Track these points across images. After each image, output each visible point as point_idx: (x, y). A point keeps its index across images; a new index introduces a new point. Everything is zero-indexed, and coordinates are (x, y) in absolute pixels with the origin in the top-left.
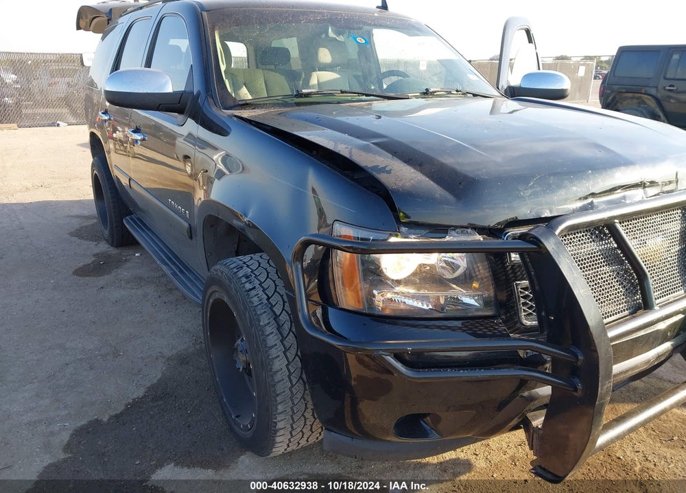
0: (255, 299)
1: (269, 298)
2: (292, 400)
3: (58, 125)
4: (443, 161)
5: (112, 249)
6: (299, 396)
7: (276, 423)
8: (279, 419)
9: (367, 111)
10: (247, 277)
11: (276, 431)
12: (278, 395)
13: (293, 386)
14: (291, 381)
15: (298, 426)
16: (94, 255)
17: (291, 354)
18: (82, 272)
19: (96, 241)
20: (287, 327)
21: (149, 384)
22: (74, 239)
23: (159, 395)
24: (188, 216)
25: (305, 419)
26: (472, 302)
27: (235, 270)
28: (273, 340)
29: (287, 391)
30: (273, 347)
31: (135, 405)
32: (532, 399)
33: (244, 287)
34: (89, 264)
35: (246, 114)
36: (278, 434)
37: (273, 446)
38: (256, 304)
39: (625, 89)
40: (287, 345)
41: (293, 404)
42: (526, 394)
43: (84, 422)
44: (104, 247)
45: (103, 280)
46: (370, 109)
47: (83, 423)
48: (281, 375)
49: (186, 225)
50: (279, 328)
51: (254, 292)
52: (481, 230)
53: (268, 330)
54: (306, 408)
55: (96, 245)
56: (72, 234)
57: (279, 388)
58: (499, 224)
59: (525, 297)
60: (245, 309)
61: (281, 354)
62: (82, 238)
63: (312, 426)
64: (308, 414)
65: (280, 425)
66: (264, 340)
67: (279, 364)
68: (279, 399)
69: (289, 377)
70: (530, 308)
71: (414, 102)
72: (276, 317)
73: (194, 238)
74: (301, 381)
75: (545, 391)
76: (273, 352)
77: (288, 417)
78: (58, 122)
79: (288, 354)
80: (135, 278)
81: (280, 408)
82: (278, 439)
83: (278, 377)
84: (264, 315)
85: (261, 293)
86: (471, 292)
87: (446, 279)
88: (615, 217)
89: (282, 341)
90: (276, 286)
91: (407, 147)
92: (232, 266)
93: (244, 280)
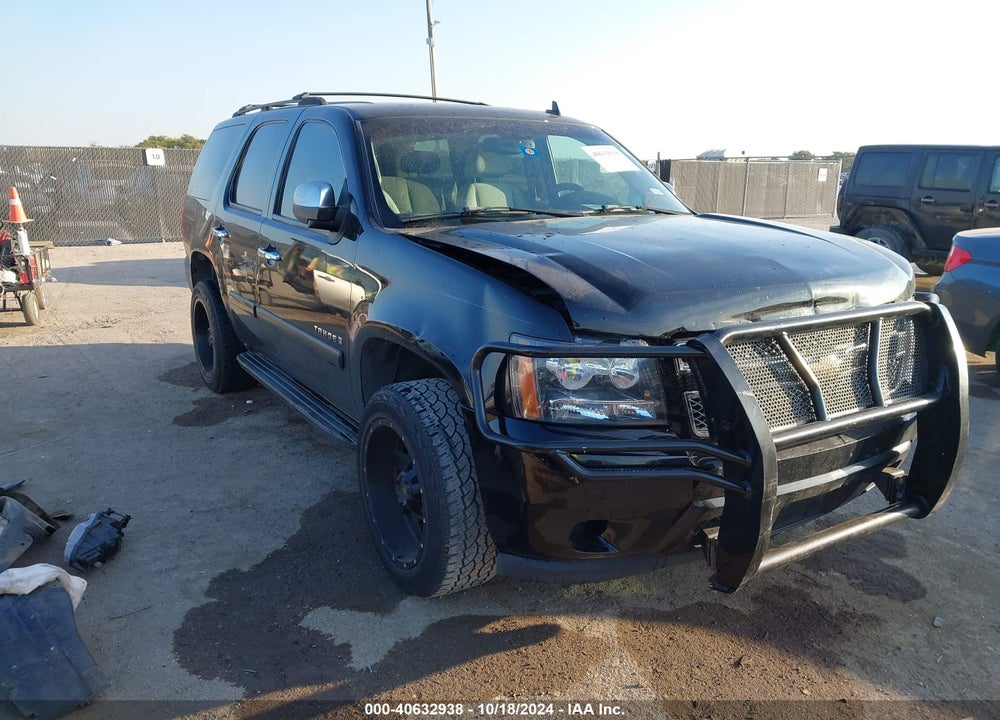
0: (427, 420)
1: (440, 420)
2: (465, 524)
3: (109, 243)
4: (615, 275)
5: (215, 395)
6: (472, 519)
7: (448, 549)
8: (452, 543)
9: (541, 229)
10: (417, 399)
11: (448, 558)
12: (451, 517)
13: (466, 508)
14: (464, 503)
15: (471, 553)
16: (194, 403)
17: (465, 475)
18: (183, 421)
19: (193, 386)
20: (459, 448)
21: (288, 536)
22: (163, 384)
23: (303, 546)
24: (340, 342)
25: (478, 546)
26: (645, 413)
27: (403, 393)
28: (446, 460)
29: (461, 514)
30: (446, 467)
31: (276, 555)
32: (707, 509)
33: (414, 409)
34: (190, 413)
35: (413, 232)
36: (450, 562)
37: (443, 577)
38: (427, 425)
39: (875, 201)
40: (461, 467)
41: (466, 527)
42: (700, 504)
43: (222, 570)
44: (204, 393)
45: (212, 430)
46: (544, 226)
47: (220, 571)
48: (454, 497)
49: (337, 353)
50: (452, 449)
51: (424, 414)
52: (650, 340)
53: (441, 450)
54: (479, 533)
55: (194, 391)
56: (160, 378)
57: (453, 510)
58: (666, 334)
59: (697, 408)
60: (416, 430)
61: (455, 476)
62: (175, 383)
63: (484, 555)
64: (481, 541)
65: (453, 551)
66: (437, 461)
67: (453, 485)
68: (452, 522)
69: (462, 498)
70: (702, 419)
71: (588, 220)
72: (449, 439)
73: (347, 367)
74: (474, 504)
75: (719, 502)
76: (447, 473)
77: (461, 542)
78: (110, 239)
79: (461, 476)
80: (250, 428)
81: (453, 531)
82: (450, 568)
83: (452, 498)
84: (436, 436)
85: (432, 414)
86: (643, 402)
87: (621, 390)
88: (784, 330)
89: (455, 462)
90: (447, 408)
91: (581, 261)
92: (399, 390)
93: (413, 402)
